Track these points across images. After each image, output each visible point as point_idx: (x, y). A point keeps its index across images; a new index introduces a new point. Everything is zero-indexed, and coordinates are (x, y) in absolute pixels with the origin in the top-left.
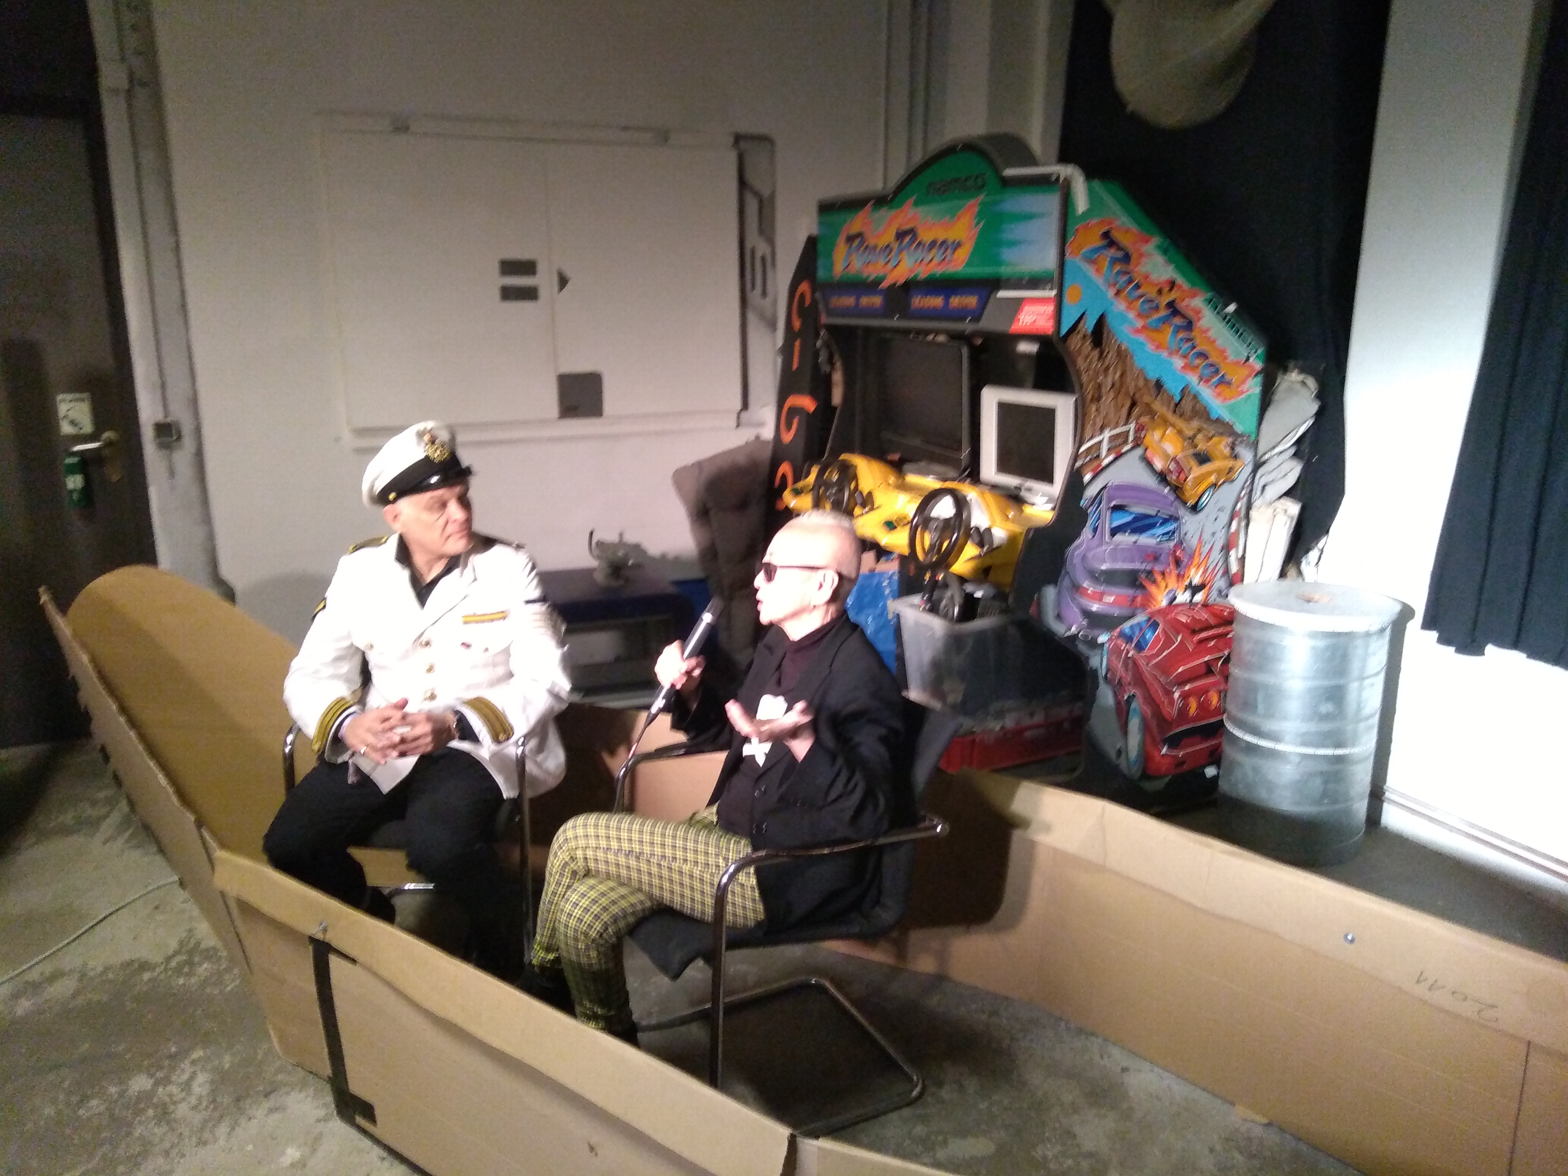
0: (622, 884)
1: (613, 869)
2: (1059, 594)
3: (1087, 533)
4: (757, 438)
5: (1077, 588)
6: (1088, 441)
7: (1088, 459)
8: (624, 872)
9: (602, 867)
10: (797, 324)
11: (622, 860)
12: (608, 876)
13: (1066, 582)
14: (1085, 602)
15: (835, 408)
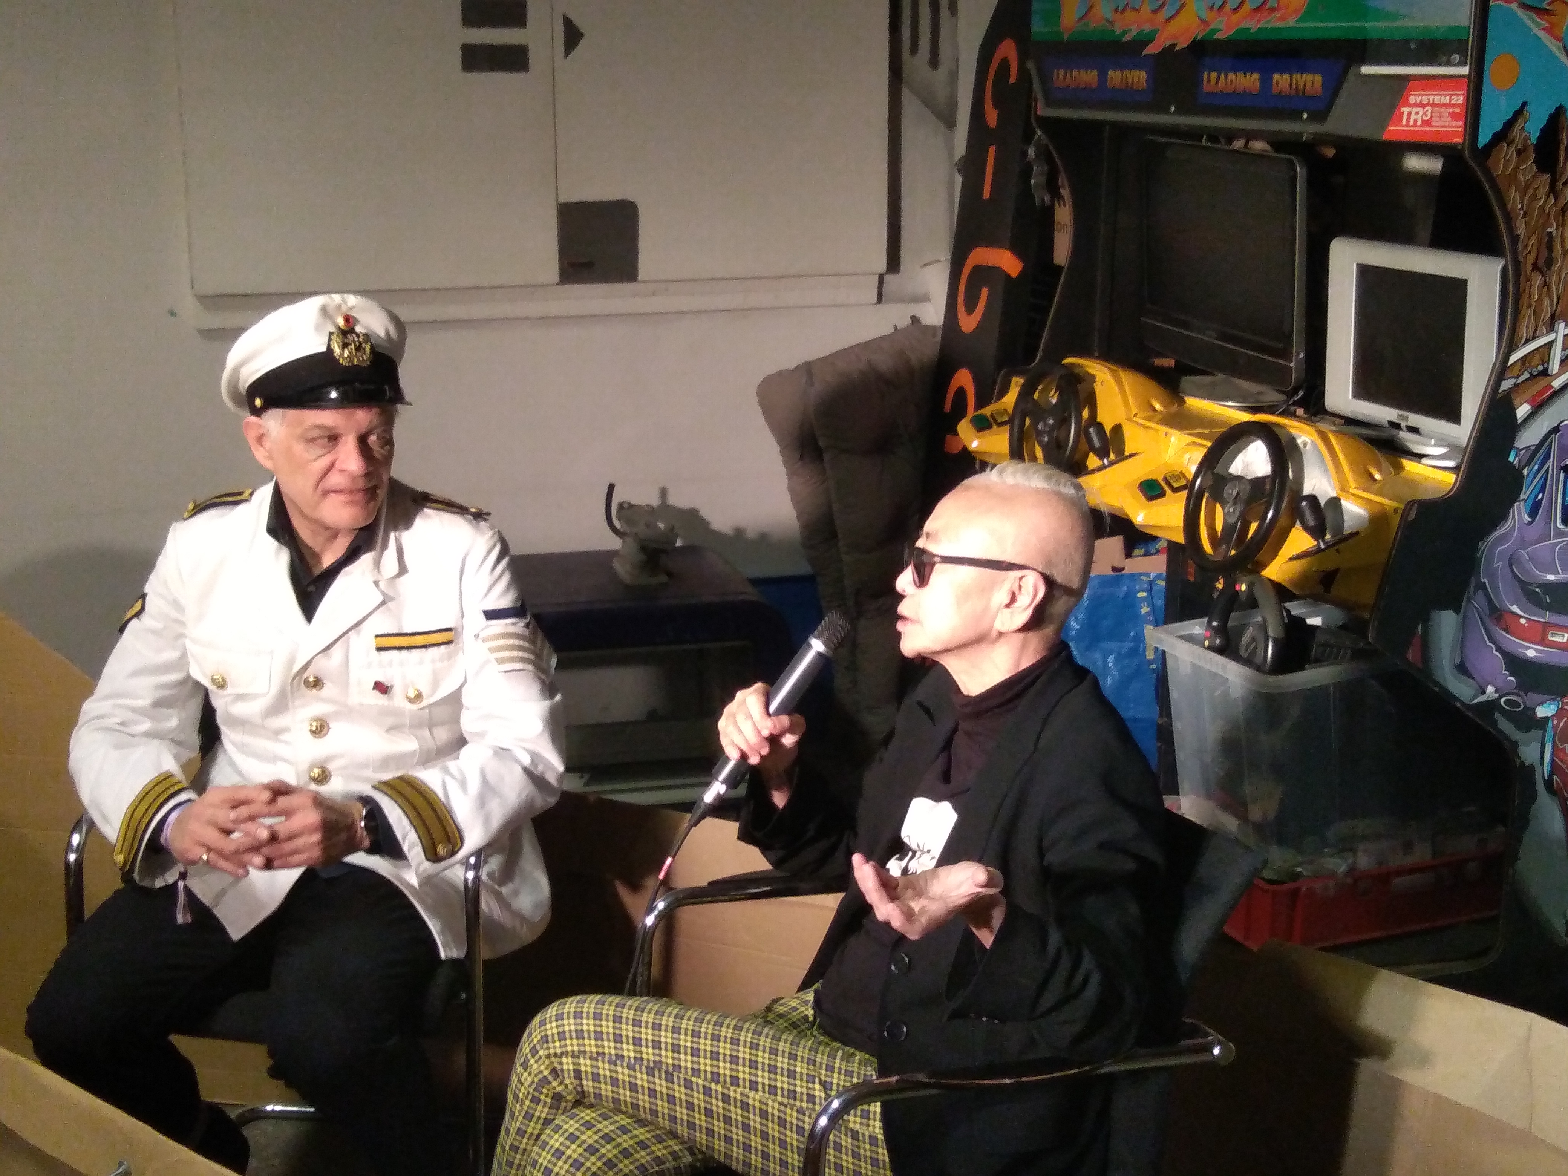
0: (642, 1123)
1: (625, 1094)
2: (1464, 625)
3: (1519, 512)
4: (915, 320)
5: (1498, 614)
6: (1527, 341)
7: (1526, 375)
8: (644, 1100)
9: (606, 1090)
10: (992, 117)
11: (642, 1079)
12: (617, 1107)
13: (1478, 602)
14: (1512, 642)
15: (1060, 268)
